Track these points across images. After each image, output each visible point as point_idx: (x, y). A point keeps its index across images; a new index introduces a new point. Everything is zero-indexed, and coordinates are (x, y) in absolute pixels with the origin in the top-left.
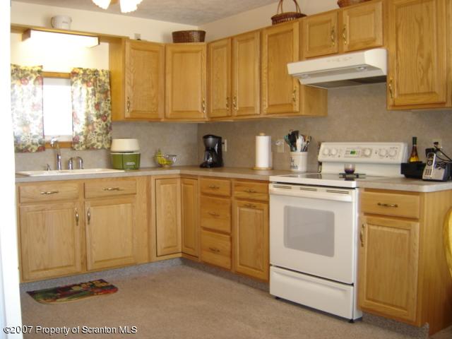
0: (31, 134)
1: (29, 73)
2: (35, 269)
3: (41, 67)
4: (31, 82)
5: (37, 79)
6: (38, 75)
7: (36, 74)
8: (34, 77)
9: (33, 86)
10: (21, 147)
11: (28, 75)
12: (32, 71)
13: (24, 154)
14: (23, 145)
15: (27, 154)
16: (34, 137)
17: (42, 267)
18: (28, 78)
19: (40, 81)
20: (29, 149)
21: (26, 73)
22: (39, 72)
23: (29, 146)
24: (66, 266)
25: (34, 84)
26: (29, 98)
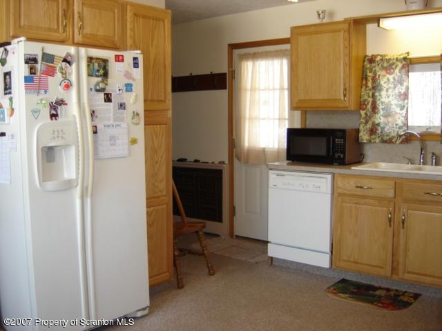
0: (396, 125)
1: (395, 61)
2: (346, 259)
3: (408, 53)
4: (397, 71)
5: (403, 67)
6: (404, 62)
7: (402, 62)
8: (400, 65)
9: (399, 74)
10: (385, 138)
11: (394, 63)
12: (397, 59)
13: (387, 145)
14: (387, 136)
15: (391, 145)
16: (400, 128)
17: (352, 259)
18: (394, 67)
19: (407, 69)
20: (394, 140)
21: (391, 62)
22: (405, 59)
23: (394, 137)
24: (376, 266)
25: (400, 72)
26: (395, 87)
